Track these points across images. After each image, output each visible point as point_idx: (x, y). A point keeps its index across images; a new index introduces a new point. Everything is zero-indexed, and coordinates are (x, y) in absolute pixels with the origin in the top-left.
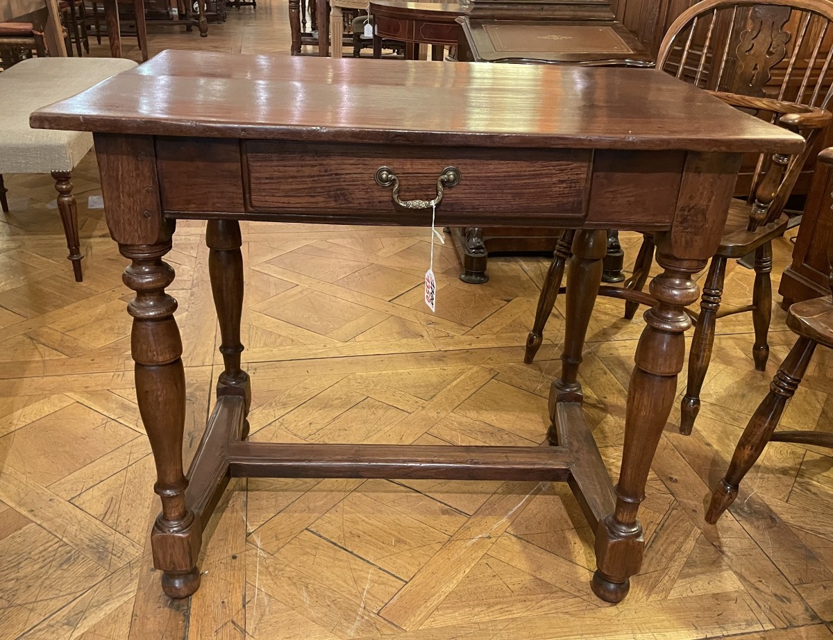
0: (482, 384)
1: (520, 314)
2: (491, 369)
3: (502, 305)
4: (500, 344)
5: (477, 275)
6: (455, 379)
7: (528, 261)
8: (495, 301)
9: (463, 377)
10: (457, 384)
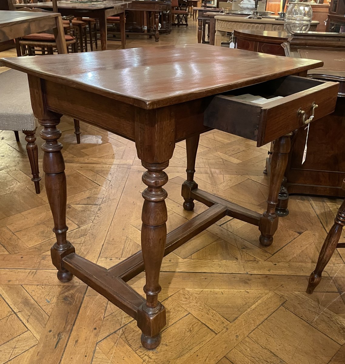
0: (273, 311)
1: (308, 245)
2: (282, 297)
3: (295, 236)
4: (291, 273)
5: (281, 210)
6: (254, 303)
7: (316, 201)
8: (291, 232)
9: (259, 301)
10: (256, 308)
